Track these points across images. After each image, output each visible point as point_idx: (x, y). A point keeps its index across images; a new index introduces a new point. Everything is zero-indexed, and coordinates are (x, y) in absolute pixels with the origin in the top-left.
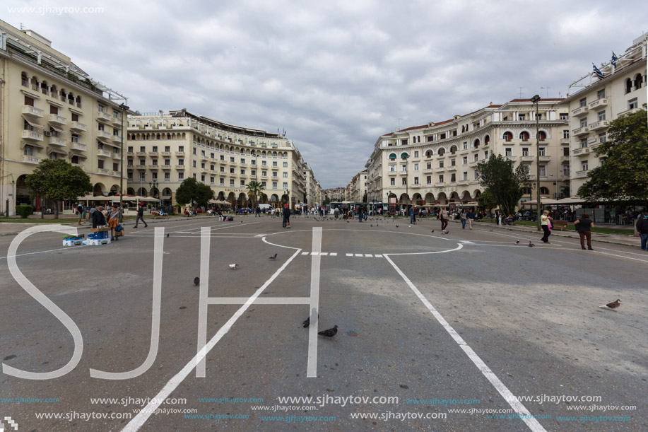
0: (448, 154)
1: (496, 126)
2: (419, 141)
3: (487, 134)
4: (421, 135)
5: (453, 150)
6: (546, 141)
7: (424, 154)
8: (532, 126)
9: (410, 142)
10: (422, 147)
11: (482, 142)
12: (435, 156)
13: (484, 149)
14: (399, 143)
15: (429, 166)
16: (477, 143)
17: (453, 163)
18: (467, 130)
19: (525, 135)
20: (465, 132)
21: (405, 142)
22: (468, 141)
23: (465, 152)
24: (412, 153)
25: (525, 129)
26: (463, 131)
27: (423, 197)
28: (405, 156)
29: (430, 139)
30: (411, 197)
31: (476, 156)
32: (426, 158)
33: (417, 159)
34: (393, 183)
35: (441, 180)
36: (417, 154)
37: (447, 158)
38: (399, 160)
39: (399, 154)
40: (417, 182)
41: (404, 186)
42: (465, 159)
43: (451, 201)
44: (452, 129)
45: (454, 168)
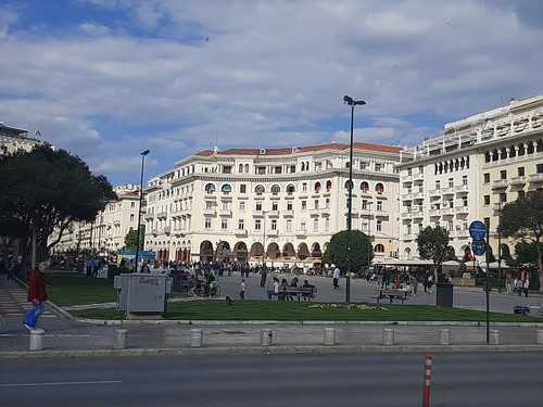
0: (283, 194)
1: (338, 173)
2: (247, 171)
3: (329, 179)
4: (251, 163)
5: (291, 189)
6: (383, 195)
7: (254, 190)
8: (372, 177)
9: (235, 171)
11: (324, 186)
12: (268, 195)
13: (325, 195)
14: (219, 171)
15: (259, 207)
16: (317, 187)
17: (290, 207)
18: (307, 169)
19: (365, 186)
20: (305, 171)
21: (227, 169)
22: (308, 182)
23: (303, 195)
24: (236, 186)
25: (365, 180)
26: (303, 169)
27: (249, 247)
28: (226, 189)
29: (262, 170)
30: (232, 247)
31: (317, 202)
32: (255, 195)
33: (243, 195)
34: (208, 225)
35: (274, 227)
36: (243, 189)
37: (282, 199)
38: (218, 194)
39: (218, 185)
40: (241, 227)
41: (224, 231)
42: (304, 204)
43: (284, 255)
44: (291, 163)
45: (290, 213)
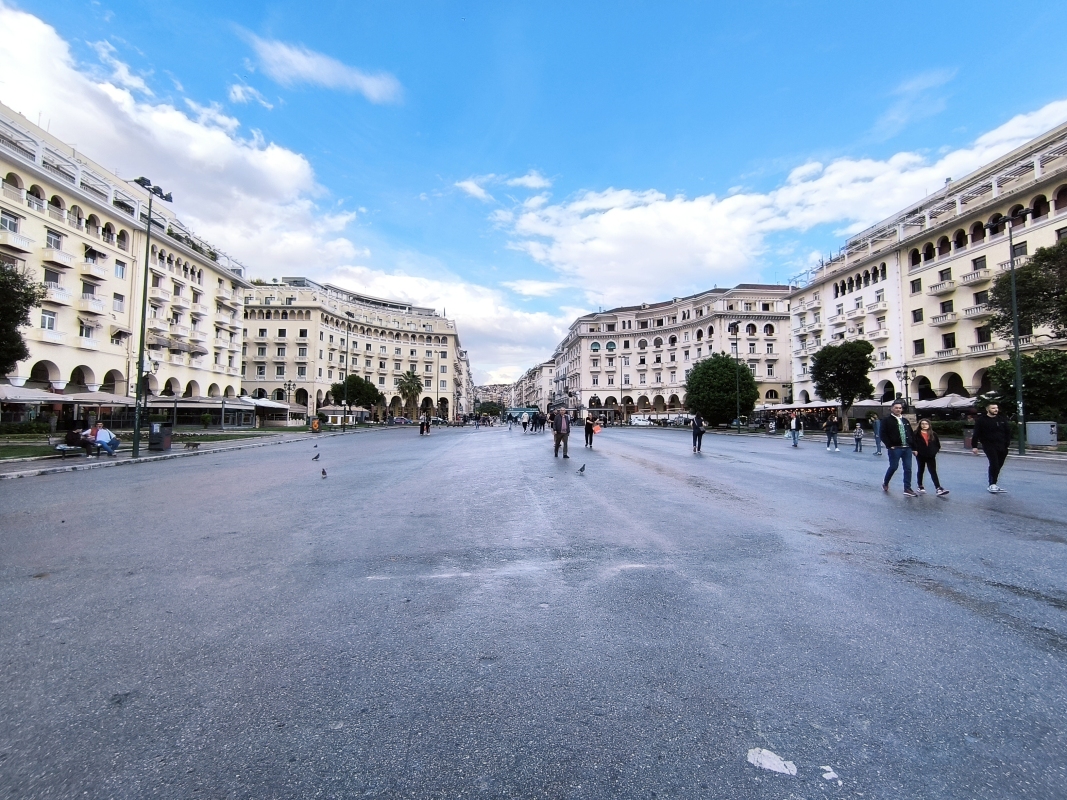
0: (666, 345)
1: (720, 316)
2: (630, 327)
3: (710, 324)
4: (633, 320)
5: (673, 340)
6: (774, 335)
7: (637, 345)
8: (759, 318)
9: (619, 328)
10: (634, 335)
11: (706, 333)
12: (651, 348)
13: (707, 342)
14: (604, 330)
15: (643, 361)
16: (700, 334)
17: (673, 358)
18: (688, 317)
19: (752, 328)
20: (687, 321)
21: (611, 327)
22: (690, 331)
23: (686, 344)
24: (620, 343)
25: (752, 322)
26: (684, 318)
27: (635, 401)
28: (611, 346)
29: (644, 325)
30: (619, 401)
32: (639, 350)
33: (627, 351)
34: (595, 382)
35: (659, 380)
36: (627, 345)
37: (665, 351)
38: (603, 351)
39: (603, 344)
40: (627, 382)
41: (611, 387)
42: (687, 353)
43: (670, 407)
44: (671, 314)
45: (673, 364)
